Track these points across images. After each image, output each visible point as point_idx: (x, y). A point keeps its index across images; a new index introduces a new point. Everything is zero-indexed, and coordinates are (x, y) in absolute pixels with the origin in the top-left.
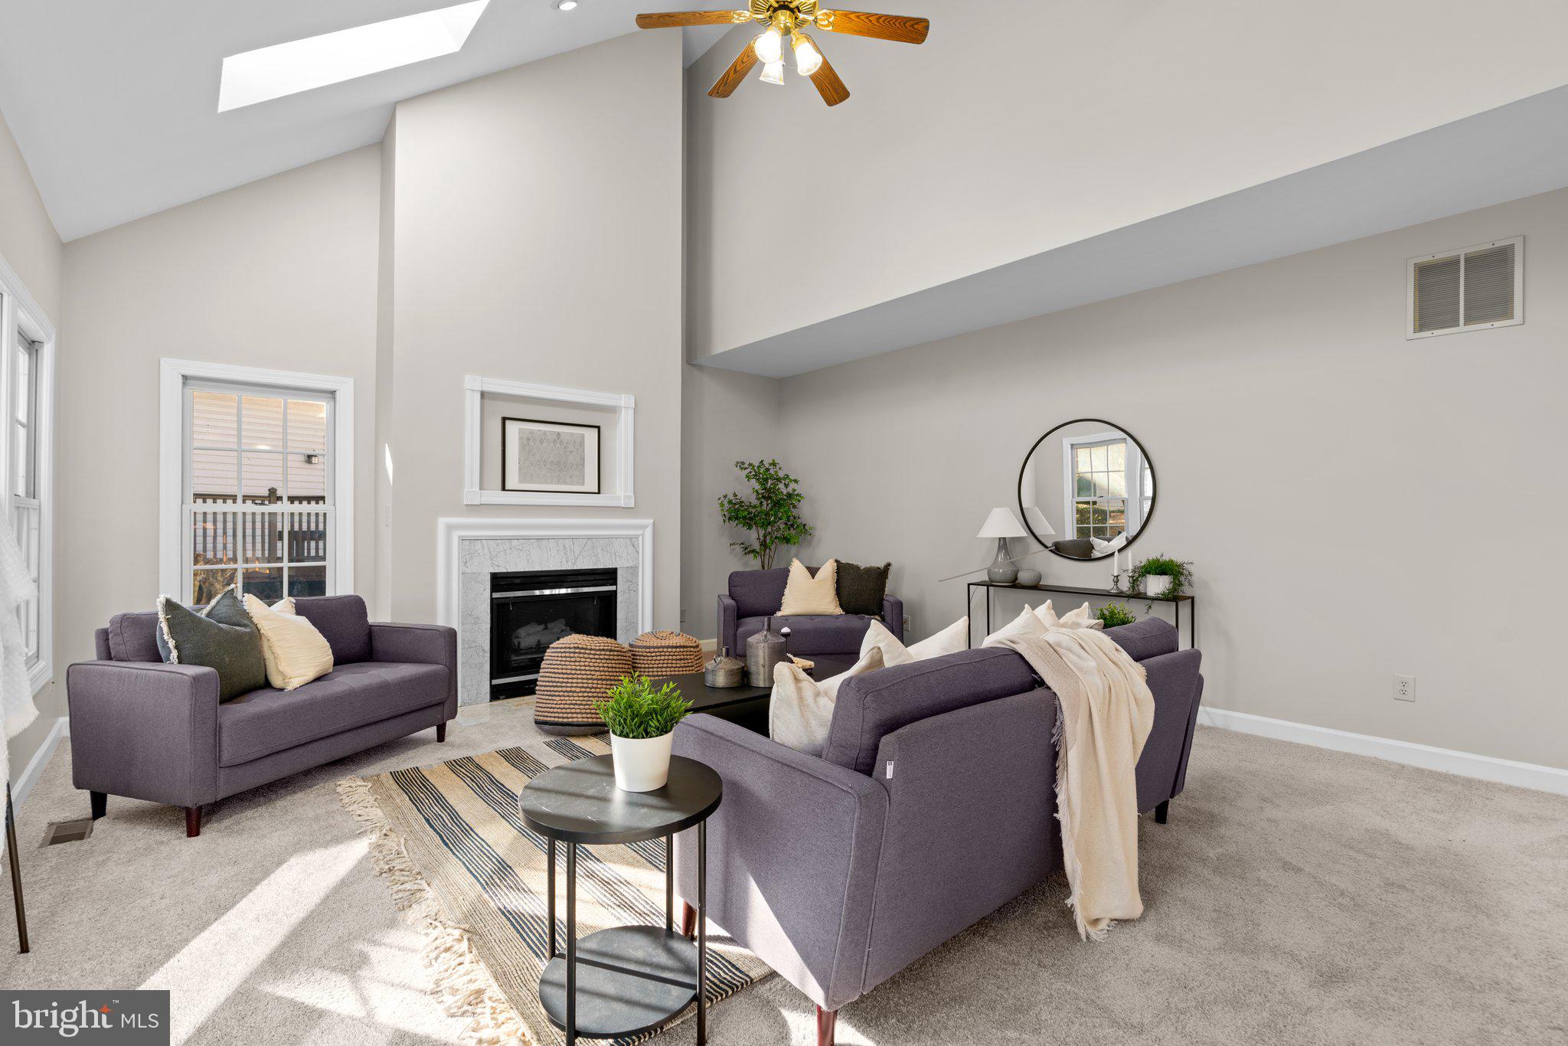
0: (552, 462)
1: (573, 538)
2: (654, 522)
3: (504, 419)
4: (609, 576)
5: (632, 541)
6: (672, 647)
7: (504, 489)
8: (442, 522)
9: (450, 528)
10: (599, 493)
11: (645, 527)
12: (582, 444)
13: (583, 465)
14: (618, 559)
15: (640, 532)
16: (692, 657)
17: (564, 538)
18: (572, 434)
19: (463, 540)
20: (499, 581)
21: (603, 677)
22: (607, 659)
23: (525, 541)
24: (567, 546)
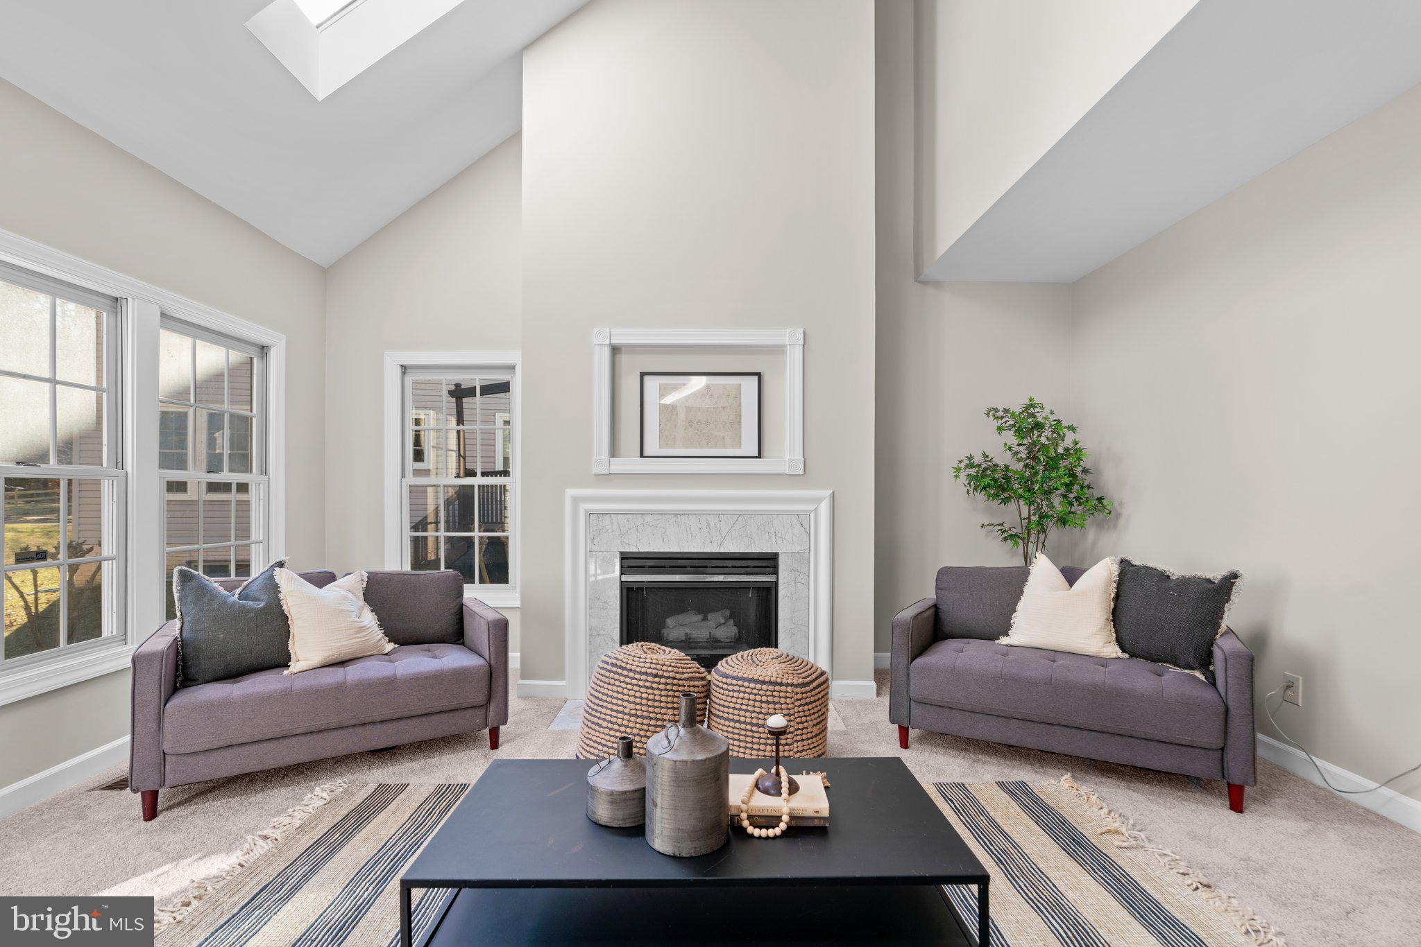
0: (699, 421)
1: (720, 514)
2: (833, 493)
3: (642, 375)
4: (769, 562)
5: (802, 520)
6: (757, 682)
7: (642, 456)
8: (570, 492)
9: (576, 501)
10: (759, 456)
11: (818, 501)
12: (738, 396)
13: (739, 422)
14: (779, 541)
15: (812, 507)
16: (788, 701)
17: (708, 513)
18: (724, 386)
19: (590, 514)
20: (630, 562)
21: (639, 713)
22: (647, 688)
23: (660, 517)
24: (712, 524)
